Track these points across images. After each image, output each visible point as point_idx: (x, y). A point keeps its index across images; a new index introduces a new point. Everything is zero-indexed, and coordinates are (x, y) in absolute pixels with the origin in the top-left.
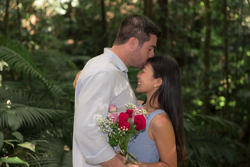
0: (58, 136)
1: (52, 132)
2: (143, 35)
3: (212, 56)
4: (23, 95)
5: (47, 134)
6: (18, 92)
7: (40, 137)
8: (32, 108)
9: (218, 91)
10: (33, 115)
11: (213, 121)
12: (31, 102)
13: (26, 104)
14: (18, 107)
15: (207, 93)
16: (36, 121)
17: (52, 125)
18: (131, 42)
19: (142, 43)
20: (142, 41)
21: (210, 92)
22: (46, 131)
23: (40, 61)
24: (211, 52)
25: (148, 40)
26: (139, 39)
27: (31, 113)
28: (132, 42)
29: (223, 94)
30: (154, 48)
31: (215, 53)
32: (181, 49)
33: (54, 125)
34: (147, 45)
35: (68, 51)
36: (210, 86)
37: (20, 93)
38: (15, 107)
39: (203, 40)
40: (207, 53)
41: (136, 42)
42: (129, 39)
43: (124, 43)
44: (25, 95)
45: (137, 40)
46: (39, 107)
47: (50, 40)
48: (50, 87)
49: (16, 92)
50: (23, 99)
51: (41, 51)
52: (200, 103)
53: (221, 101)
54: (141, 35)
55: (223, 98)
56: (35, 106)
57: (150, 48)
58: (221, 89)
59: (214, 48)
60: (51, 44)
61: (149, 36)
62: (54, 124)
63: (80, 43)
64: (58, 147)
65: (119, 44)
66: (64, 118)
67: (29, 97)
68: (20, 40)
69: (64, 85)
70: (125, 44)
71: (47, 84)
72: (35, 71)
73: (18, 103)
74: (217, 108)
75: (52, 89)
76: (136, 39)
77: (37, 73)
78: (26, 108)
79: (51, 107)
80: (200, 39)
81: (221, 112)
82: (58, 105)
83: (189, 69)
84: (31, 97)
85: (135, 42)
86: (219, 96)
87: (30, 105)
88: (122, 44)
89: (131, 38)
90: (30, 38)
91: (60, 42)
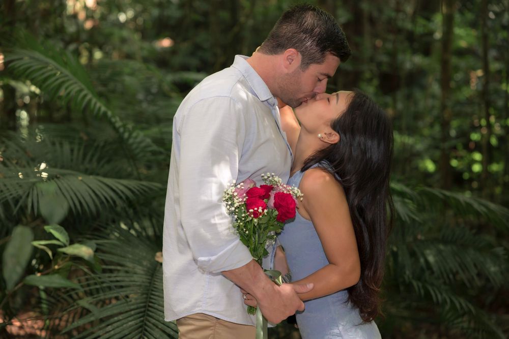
0: (144, 234)
1: (131, 227)
2: (313, 51)
3: (457, 69)
4: (72, 151)
5: (123, 229)
6: (61, 144)
7: (108, 235)
8: (91, 177)
9: (470, 140)
10: (94, 192)
11: (457, 201)
12: (88, 166)
13: (79, 170)
14: (63, 175)
15: (447, 145)
16: (102, 203)
17: (131, 211)
18: (287, 55)
19: (307, 63)
20: (309, 59)
21: (453, 142)
22: (119, 225)
23: (104, 83)
24: (454, 60)
25: (319, 61)
26: (303, 55)
27: (91, 188)
28: (290, 57)
29: (478, 147)
30: (328, 78)
31: (462, 63)
32: (392, 55)
33: (136, 212)
34: (315, 69)
35: (162, 61)
36: (453, 133)
37: (67, 147)
38: (58, 176)
39: (438, 35)
40: (445, 64)
41: (298, 59)
42: (286, 49)
43: (276, 54)
44: (75, 152)
45: (300, 56)
46: (105, 176)
47: (124, 41)
48: (126, 135)
49: (58, 146)
50: (72, 160)
51: (107, 61)
52: (430, 166)
53: (474, 161)
54: (309, 48)
55: (477, 156)
56: (98, 174)
57: (321, 77)
58: (475, 137)
59: (461, 53)
60: (126, 48)
61: (323, 56)
62: (134, 209)
63: (185, 46)
64: (144, 254)
65: (266, 53)
66: (154, 198)
67: (85, 155)
68: (63, 40)
69: (155, 131)
70: (276, 56)
71: (121, 130)
72: (98, 104)
73: (62, 167)
74: (466, 176)
75: (131, 141)
76: (299, 54)
77: (103, 109)
78: (80, 178)
79: (129, 176)
80: (431, 33)
81: (475, 185)
82: (144, 171)
83: (409, 97)
84: (88, 157)
85: (295, 57)
86: (471, 151)
87: (87, 172)
88: (272, 54)
89: (289, 48)
90: (84, 36)
91: (146, 45)
